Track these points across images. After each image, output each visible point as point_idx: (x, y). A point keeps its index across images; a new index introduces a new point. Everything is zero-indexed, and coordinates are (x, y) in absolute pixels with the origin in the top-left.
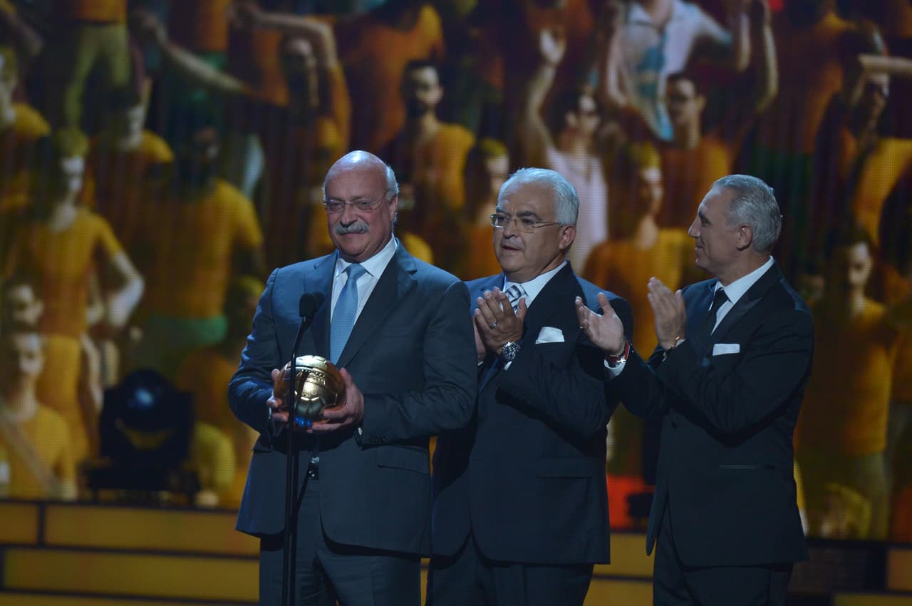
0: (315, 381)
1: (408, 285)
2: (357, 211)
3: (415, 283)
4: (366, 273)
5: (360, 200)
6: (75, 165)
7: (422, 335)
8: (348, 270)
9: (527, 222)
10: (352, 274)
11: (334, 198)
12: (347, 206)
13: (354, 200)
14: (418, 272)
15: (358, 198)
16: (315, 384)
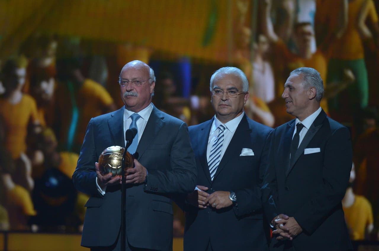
0: (118, 159)
1: (161, 124)
2: (134, 85)
3: (164, 124)
4: (141, 118)
5: (136, 80)
6: (22, 72)
7: (170, 148)
8: (132, 117)
9: (232, 92)
10: (134, 119)
11: (124, 79)
12: (130, 83)
13: (133, 80)
14: (165, 118)
15: (135, 79)
16: (118, 160)
